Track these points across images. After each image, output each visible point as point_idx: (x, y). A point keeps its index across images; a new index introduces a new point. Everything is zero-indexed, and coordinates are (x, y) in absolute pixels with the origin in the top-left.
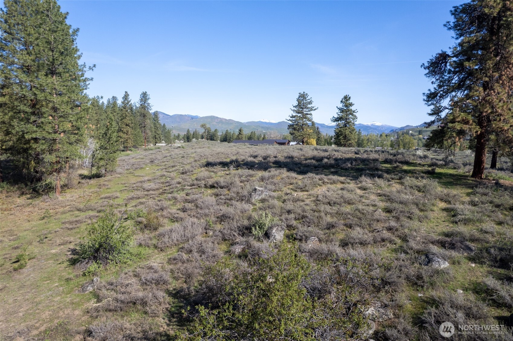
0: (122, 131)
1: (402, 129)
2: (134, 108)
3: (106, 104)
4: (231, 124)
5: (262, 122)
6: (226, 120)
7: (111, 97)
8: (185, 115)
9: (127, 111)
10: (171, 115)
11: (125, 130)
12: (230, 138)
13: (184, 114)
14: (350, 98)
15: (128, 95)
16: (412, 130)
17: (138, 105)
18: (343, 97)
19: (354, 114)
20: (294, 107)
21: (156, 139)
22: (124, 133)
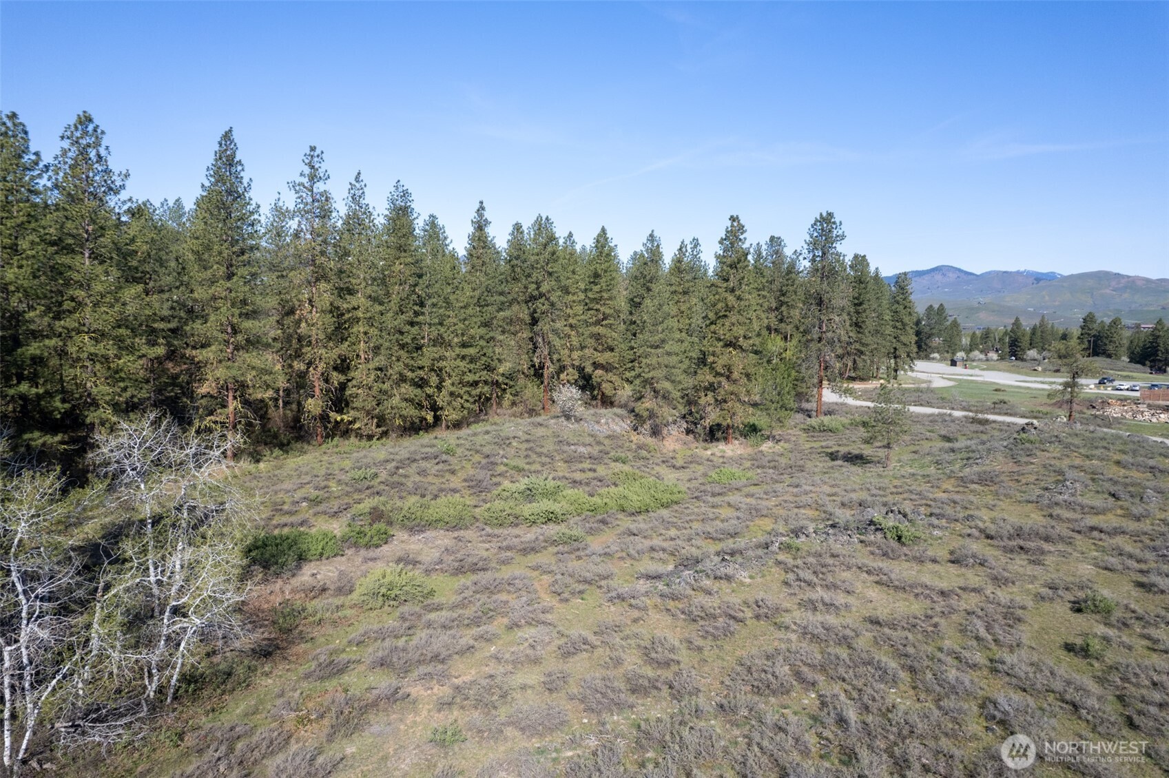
8: (1018, 272)
10: (978, 273)
13: (1015, 269)
21: (898, 357)
22: (718, 374)
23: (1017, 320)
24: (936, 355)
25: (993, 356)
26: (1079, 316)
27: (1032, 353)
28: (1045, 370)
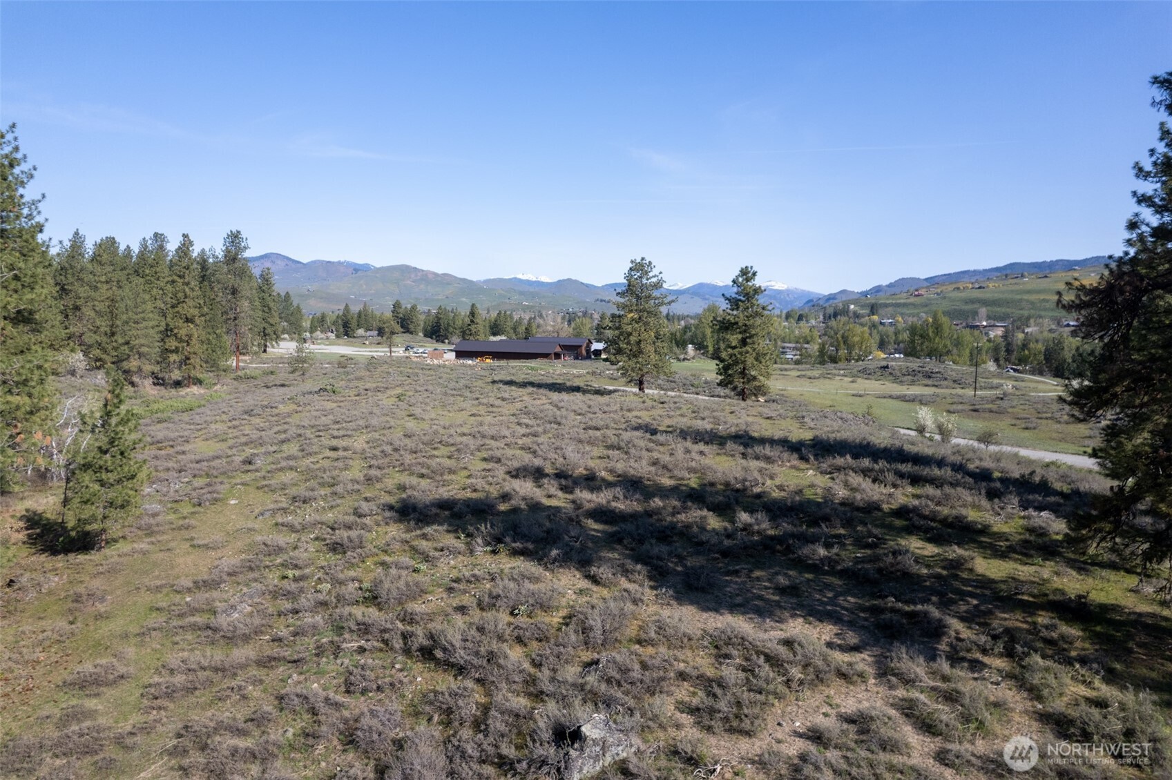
0: (175, 335)
1: (831, 297)
2: (211, 260)
3: (137, 251)
4: (448, 284)
5: (521, 281)
6: (436, 275)
7: (149, 235)
8: (339, 263)
9: (188, 284)
10: (305, 261)
11: (183, 332)
12: (448, 325)
13: (336, 260)
14: (754, 274)
15: (191, 243)
16: (855, 302)
17: (220, 253)
18: (737, 272)
19: (766, 312)
20: (618, 294)
21: (268, 335)
22: (181, 341)
23: (347, 306)
24: (286, 336)
25: (332, 336)
26: (390, 304)
27: (361, 332)
28: (371, 344)
